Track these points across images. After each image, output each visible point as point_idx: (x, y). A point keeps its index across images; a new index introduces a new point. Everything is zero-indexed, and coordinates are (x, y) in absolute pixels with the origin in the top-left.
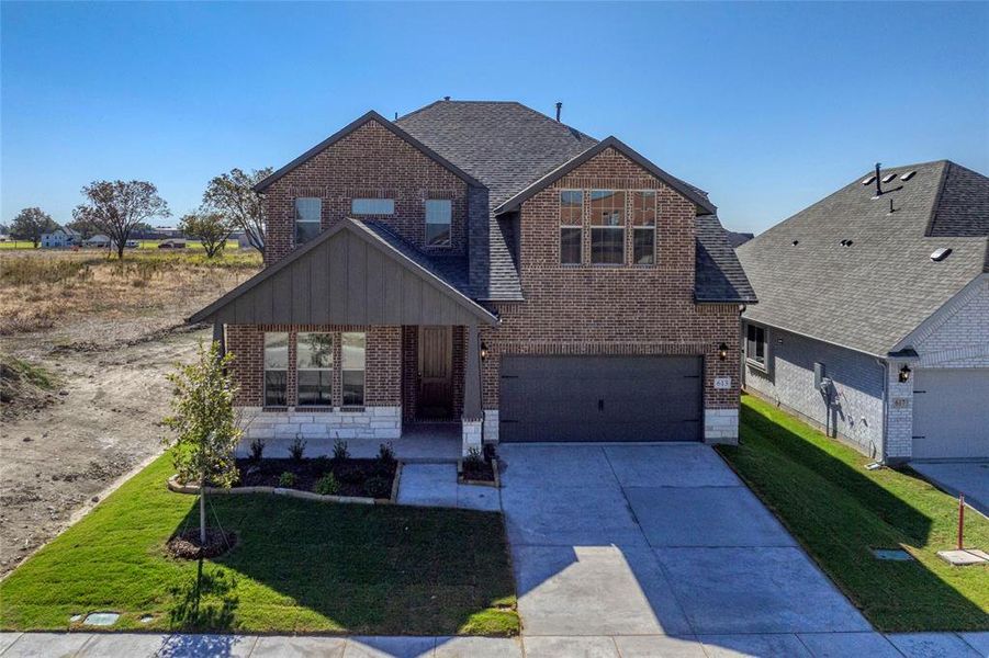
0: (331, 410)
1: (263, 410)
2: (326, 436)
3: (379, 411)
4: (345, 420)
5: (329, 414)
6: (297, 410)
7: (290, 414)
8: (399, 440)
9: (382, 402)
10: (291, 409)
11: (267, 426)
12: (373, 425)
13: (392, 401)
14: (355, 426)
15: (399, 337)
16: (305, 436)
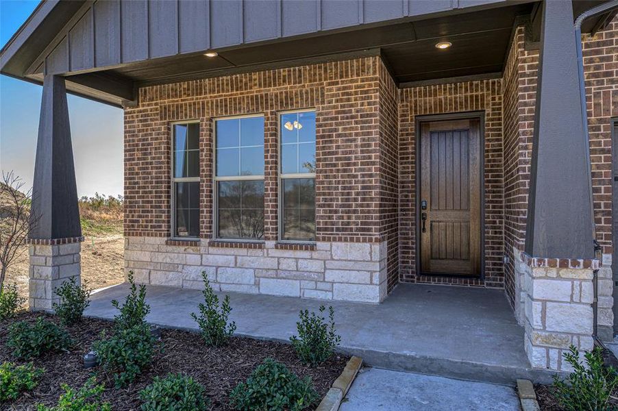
0: (261, 246)
1: (167, 243)
2: (254, 291)
3: (340, 249)
4: (283, 266)
5: (259, 252)
6: (212, 244)
7: (202, 250)
8: (376, 307)
9: (346, 233)
10: (205, 241)
11: (172, 267)
12: (330, 276)
13: (361, 233)
14: (299, 275)
15: (375, 109)
16: (225, 288)
